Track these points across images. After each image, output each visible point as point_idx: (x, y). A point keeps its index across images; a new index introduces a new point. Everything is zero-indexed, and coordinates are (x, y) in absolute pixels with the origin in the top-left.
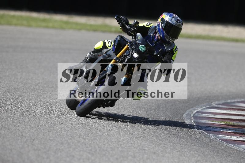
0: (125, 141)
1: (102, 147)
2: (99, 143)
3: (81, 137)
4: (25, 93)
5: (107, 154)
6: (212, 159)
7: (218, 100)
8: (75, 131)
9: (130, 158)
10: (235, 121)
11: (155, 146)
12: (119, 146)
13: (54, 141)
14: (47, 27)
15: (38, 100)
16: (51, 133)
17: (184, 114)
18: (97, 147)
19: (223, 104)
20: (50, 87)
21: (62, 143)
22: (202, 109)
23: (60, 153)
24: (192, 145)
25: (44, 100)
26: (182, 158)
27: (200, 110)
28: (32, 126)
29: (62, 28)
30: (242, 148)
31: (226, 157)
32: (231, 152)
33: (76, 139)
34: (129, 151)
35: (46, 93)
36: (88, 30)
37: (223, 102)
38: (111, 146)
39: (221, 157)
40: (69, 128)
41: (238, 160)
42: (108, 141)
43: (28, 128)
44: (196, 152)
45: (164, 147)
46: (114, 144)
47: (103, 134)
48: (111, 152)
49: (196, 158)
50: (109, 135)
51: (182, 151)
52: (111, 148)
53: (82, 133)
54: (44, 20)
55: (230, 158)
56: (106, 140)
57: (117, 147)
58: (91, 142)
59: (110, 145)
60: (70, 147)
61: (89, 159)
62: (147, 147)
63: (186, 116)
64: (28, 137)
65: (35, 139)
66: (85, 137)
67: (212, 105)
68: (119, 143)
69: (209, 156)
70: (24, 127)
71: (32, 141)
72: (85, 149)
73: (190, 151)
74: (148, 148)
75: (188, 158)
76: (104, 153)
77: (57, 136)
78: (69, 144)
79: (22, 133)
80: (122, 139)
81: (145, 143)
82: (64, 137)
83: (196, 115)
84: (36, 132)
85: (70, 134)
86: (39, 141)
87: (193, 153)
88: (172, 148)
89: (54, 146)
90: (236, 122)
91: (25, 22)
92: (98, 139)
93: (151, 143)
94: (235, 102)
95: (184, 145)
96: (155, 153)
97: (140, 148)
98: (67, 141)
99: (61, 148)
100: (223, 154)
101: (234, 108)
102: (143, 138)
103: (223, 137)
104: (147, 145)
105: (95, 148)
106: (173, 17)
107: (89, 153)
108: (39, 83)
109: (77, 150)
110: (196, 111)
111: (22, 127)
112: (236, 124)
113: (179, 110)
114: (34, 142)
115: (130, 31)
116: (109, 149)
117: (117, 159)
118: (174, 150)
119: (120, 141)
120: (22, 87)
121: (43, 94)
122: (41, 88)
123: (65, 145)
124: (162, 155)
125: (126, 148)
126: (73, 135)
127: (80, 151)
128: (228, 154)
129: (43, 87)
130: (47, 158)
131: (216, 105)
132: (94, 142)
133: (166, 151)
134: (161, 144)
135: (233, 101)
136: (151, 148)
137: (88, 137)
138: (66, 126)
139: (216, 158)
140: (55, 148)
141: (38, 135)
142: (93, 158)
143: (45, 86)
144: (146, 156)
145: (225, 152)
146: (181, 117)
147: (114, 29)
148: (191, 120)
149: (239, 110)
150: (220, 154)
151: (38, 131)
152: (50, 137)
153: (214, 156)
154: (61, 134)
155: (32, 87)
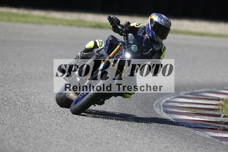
0: (99, 129)
1: (78, 134)
2: (75, 130)
3: (58, 124)
4: (6, 83)
5: (83, 141)
6: (180, 145)
7: (186, 90)
8: (52, 119)
9: (104, 144)
10: (201, 110)
11: (127, 133)
12: (93, 133)
13: (33, 129)
14: (26, 22)
15: (18, 90)
16: (31, 121)
17: (154, 103)
18: (73, 134)
19: (190, 94)
20: (29, 78)
21: (40, 131)
22: (171, 99)
23: (38, 140)
24: (162, 132)
25: (23, 90)
26: (152, 144)
27: (169, 100)
28: (13, 114)
29: (40, 23)
30: (208, 135)
31: (193, 143)
32: (198, 138)
33: (53, 127)
34: (103, 138)
35: (25, 83)
36: (64, 25)
37: (190, 92)
38: (86, 134)
39: (189, 143)
40: (47, 117)
41: (204, 146)
42: (83, 128)
43: (9, 116)
44: (165, 139)
45: (135, 134)
46: (89, 132)
47: (78, 122)
48: (86, 139)
49: (165, 144)
50: (84, 123)
51: (152, 138)
52: (86, 135)
53: (59, 121)
54: (23, 16)
55: (197, 144)
56: (81, 128)
57: (92, 134)
58: (68, 130)
59: (85, 132)
60: (48, 135)
61: (65, 146)
62: (119, 134)
63: (156, 105)
64: (9, 125)
65: (15, 127)
66: (61, 124)
67: (180, 94)
68: (93, 131)
69: (177, 142)
70: (5, 116)
71: (13, 128)
72: (62, 136)
73: (160, 138)
74: (121, 135)
75: (158, 144)
76: (80, 139)
77: (36, 124)
78: (47, 131)
79: (3, 121)
80: (96, 126)
81: (118, 130)
82: (42, 124)
83: (166, 104)
84: (17, 120)
85: (48, 122)
86: (19, 129)
87: (163, 139)
88: (143, 135)
89: (33, 133)
90: (203, 111)
91: (6, 18)
92: (74, 126)
93: (123, 130)
94: (201, 92)
95: (154, 133)
96: (127, 140)
97: (113, 135)
98: (45, 128)
99: (39, 135)
100: (190, 140)
101: (200, 97)
102: (116, 125)
103: (191, 125)
104: (119, 133)
105: (71, 135)
106: (162, 18)
107: (66, 140)
108: (19, 74)
109: (54, 137)
110: (165, 101)
111: (3, 115)
112: (202, 113)
113: (150, 99)
114: (14, 129)
115: (122, 31)
116: (84, 136)
117: (92, 145)
118: (145, 137)
119: (94, 129)
120: (3, 78)
121: (23, 84)
122: (21, 79)
123: (43, 132)
124: (133, 141)
125: (100, 135)
126: (51, 123)
127: (58, 138)
128: (195, 141)
129: (22, 78)
130: (27, 144)
131: (184, 94)
132: (70, 130)
133: (137, 137)
134: (132, 131)
135: (199, 91)
136: (124, 135)
137: (65, 124)
138: (44, 115)
139: (184, 144)
140: (34, 135)
141: (18, 123)
142: (69, 145)
143: (25, 77)
144: (119, 142)
145: (192, 138)
146: (151, 106)
147: (88, 24)
148: (160, 109)
149: (205, 99)
150: (187, 140)
151: (18, 119)
152: (30, 125)
153: (182, 143)
154: (40, 122)
155: (12, 78)
